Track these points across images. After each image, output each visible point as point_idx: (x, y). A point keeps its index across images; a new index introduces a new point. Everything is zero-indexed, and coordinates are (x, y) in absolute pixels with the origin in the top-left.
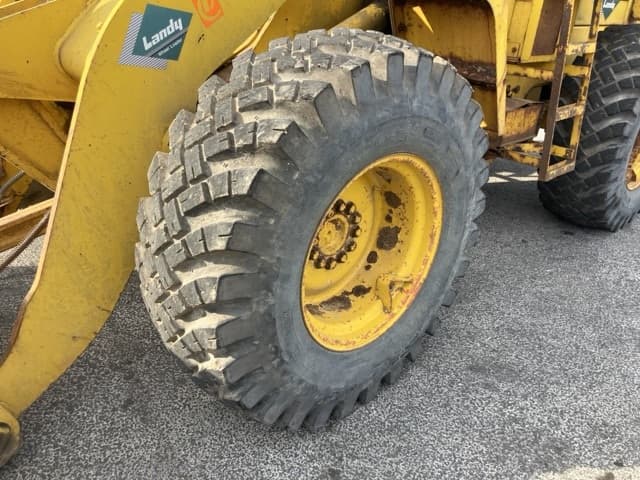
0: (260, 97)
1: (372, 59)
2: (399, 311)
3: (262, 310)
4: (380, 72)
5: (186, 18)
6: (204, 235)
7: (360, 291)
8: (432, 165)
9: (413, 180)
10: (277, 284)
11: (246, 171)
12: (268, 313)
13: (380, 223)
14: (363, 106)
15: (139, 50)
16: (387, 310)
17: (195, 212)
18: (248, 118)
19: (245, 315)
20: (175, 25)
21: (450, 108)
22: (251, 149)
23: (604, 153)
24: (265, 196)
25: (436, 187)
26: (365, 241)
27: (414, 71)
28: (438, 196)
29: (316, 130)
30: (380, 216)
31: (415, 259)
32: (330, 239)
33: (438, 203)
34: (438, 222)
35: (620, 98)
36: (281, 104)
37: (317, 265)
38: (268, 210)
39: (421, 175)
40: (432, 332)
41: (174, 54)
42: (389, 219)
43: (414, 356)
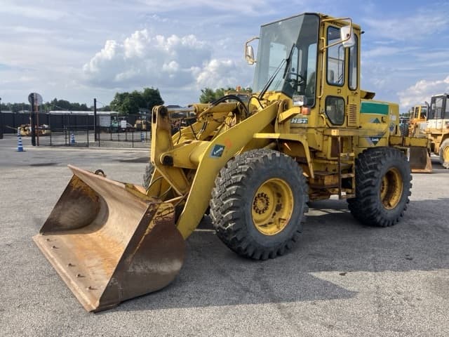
0: (243, 163)
1: (268, 155)
2: (282, 228)
3: (242, 211)
4: (270, 158)
5: (224, 147)
6: (230, 191)
7: (270, 223)
8: (288, 183)
9: (283, 188)
10: (246, 205)
11: (240, 178)
12: (244, 212)
13: (276, 204)
14: (266, 165)
15: (213, 155)
16: (278, 227)
17: (227, 187)
18: (240, 167)
19: (238, 211)
20: (221, 149)
21: (291, 168)
22: (241, 173)
23: (367, 192)
24: (244, 183)
25: (290, 190)
26: (271, 207)
27: (279, 158)
28: (291, 192)
29: (255, 170)
30: (276, 201)
31: (287, 213)
32: (261, 205)
33: (291, 195)
34: (292, 201)
35: (370, 171)
36: (247, 164)
37: (257, 212)
38: (244, 186)
39: (284, 185)
40: (295, 239)
41: (220, 156)
42: (279, 202)
43: (289, 247)
